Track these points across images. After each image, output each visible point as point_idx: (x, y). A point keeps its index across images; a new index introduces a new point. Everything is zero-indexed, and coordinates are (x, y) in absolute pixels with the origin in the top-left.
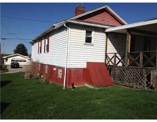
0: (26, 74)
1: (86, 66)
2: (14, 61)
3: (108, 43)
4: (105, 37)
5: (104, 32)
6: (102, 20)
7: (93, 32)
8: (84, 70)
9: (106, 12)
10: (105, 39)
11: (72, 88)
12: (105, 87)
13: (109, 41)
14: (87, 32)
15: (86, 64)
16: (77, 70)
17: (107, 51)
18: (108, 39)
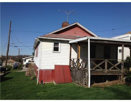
0: (26, 73)
1: (54, 68)
2: (31, 61)
3: (72, 51)
4: (70, 46)
5: (68, 43)
6: (74, 33)
7: (60, 44)
8: (52, 71)
9: (77, 27)
10: (70, 48)
11: (41, 84)
12: (64, 84)
13: (72, 49)
14: (55, 44)
15: (54, 66)
16: (47, 71)
17: (71, 57)
18: (72, 48)
